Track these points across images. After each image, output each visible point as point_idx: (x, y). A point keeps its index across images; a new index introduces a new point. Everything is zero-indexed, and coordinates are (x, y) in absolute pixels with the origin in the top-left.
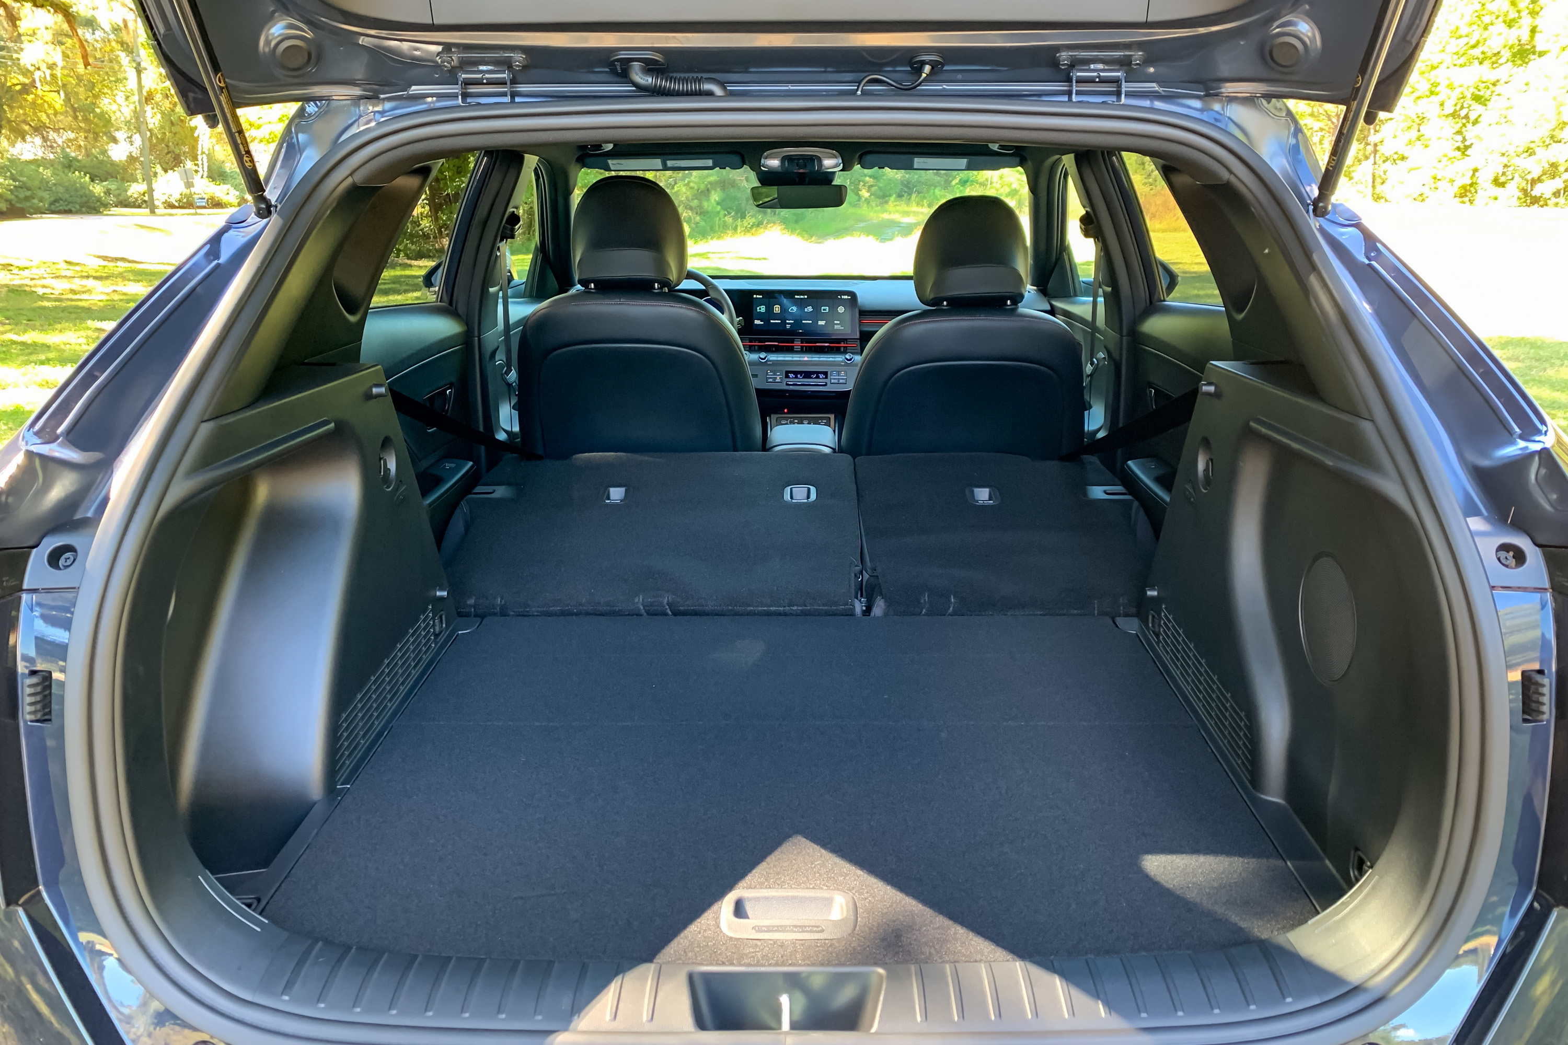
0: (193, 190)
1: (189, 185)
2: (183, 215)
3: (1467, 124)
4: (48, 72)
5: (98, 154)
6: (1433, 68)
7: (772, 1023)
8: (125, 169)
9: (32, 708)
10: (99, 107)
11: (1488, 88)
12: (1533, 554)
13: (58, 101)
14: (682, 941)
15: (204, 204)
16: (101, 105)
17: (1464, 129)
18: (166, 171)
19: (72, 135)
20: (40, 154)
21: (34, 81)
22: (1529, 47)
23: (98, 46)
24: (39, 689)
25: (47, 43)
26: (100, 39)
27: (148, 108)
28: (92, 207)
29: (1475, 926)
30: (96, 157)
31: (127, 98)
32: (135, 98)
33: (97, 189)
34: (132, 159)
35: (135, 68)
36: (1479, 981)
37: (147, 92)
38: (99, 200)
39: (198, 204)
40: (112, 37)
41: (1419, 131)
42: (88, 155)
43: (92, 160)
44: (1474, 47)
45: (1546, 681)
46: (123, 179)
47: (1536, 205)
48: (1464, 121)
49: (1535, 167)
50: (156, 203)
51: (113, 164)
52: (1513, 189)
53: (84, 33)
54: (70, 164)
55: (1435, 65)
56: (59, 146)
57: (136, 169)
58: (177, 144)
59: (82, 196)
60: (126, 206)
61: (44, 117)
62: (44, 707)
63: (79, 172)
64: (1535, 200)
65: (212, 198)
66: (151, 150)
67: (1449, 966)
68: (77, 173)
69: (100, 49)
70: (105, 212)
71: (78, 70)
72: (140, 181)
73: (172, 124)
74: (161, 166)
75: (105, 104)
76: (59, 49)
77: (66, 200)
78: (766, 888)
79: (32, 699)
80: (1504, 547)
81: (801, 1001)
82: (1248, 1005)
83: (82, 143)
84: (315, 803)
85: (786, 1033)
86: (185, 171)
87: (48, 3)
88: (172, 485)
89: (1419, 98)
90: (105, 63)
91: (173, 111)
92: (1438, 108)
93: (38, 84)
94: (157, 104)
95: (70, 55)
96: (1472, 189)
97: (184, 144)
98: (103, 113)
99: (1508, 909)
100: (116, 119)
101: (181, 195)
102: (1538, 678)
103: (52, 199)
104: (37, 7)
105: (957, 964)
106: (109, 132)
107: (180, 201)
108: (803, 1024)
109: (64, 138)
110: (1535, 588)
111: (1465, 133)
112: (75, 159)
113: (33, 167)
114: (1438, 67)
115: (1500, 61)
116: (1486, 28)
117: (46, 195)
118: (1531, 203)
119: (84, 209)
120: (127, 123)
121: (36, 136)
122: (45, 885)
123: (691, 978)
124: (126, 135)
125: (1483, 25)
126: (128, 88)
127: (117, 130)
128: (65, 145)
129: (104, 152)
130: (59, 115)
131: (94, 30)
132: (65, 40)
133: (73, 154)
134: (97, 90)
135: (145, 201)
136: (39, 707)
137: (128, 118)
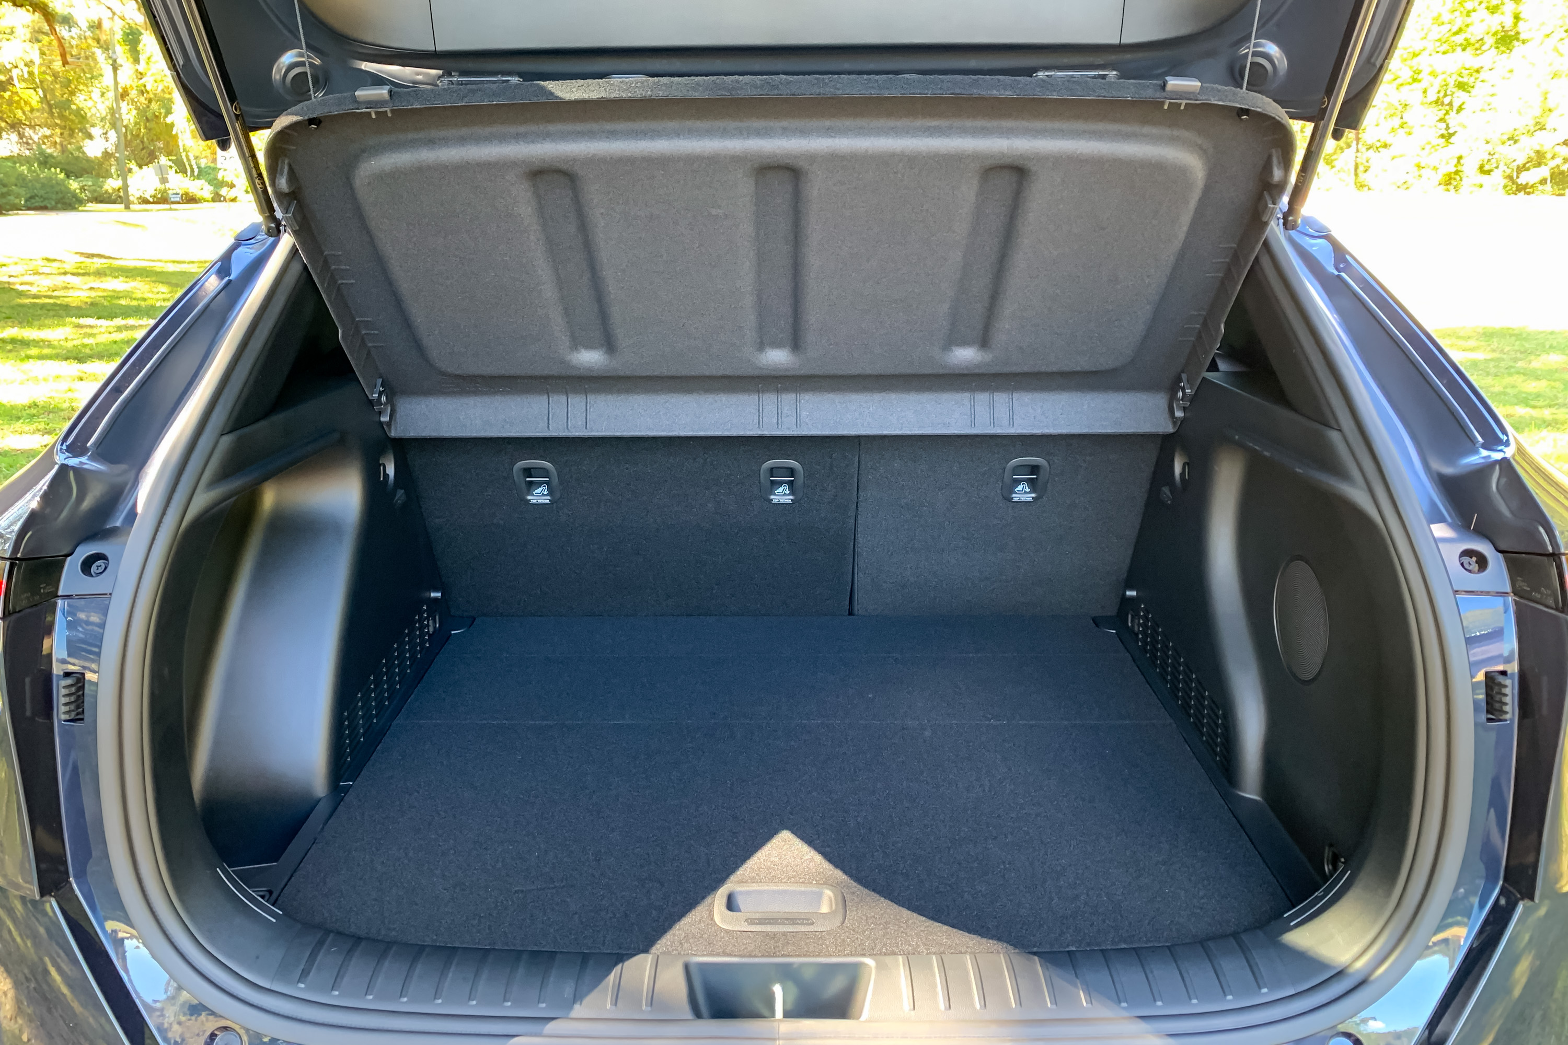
0: (167, 185)
1: (164, 180)
2: (158, 210)
3: (1450, 111)
4: (26, 69)
5: (74, 150)
6: (1415, 55)
7: (765, 1012)
8: (100, 164)
9: (67, 708)
10: (74, 104)
11: (1471, 75)
12: (1495, 560)
13: (34, 98)
14: (677, 933)
15: (178, 199)
16: (76, 102)
17: (1447, 117)
18: (140, 167)
19: (47, 132)
20: (16, 152)
21: (11, 78)
22: (1512, 33)
23: (74, 43)
24: (73, 689)
25: (25, 41)
26: (76, 37)
27: (123, 105)
28: (67, 203)
29: (1444, 917)
30: (72, 154)
31: (103, 94)
32: (111, 95)
33: (74, 185)
34: (107, 155)
35: (112, 65)
36: (1449, 971)
37: (123, 89)
38: (74, 195)
39: (172, 200)
40: (89, 34)
41: (1402, 118)
42: (64, 150)
43: (68, 157)
44: (1456, 33)
45: (1508, 682)
46: (98, 176)
47: (1523, 192)
48: (1447, 108)
49: (1520, 153)
50: (131, 198)
51: (88, 160)
52: (1498, 178)
53: (62, 31)
54: (45, 161)
55: (1417, 52)
56: (34, 142)
57: (111, 165)
58: (152, 140)
59: (57, 193)
60: (101, 202)
61: (19, 114)
62: (78, 707)
63: (55, 168)
64: (1523, 189)
65: (187, 194)
66: (126, 146)
67: (1420, 956)
68: (53, 169)
69: (77, 46)
70: (80, 208)
71: (55, 67)
72: (115, 176)
73: (148, 120)
74: (136, 162)
75: (80, 100)
76: (37, 46)
77: (41, 197)
78: (757, 882)
79: (67, 700)
80: (1467, 553)
81: (794, 991)
82: (1225, 995)
83: (58, 140)
84: (319, 800)
85: (780, 1020)
86: (160, 166)
87: (28, 3)
88: (195, 496)
89: (1402, 85)
90: (81, 60)
91: (148, 107)
92: (1421, 95)
93: (16, 82)
94: (133, 100)
95: (47, 52)
96: (1458, 178)
97: (159, 139)
98: (79, 109)
99: (1475, 900)
100: (91, 116)
101: (156, 190)
102: (1501, 679)
103: (28, 195)
104: (17, 6)
105: (943, 955)
106: (85, 128)
107: (154, 196)
108: (795, 1012)
109: (40, 134)
110: (1497, 593)
111: (1448, 121)
112: (51, 156)
113: (9, 164)
114: (1420, 54)
115: (1484, 48)
116: (1468, 14)
117: (22, 191)
118: (1517, 190)
119: (59, 206)
120: (102, 119)
121: (13, 132)
122: (76, 877)
123: (687, 968)
124: (101, 131)
125: (1465, 13)
126: (104, 84)
127: (93, 126)
128: (41, 142)
129: (80, 148)
130: (35, 112)
131: (70, 27)
132: (41, 37)
133: (49, 151)
134: (73, 87)
135: (120, 197)
136: (72, 707)
137: (104, 115)
